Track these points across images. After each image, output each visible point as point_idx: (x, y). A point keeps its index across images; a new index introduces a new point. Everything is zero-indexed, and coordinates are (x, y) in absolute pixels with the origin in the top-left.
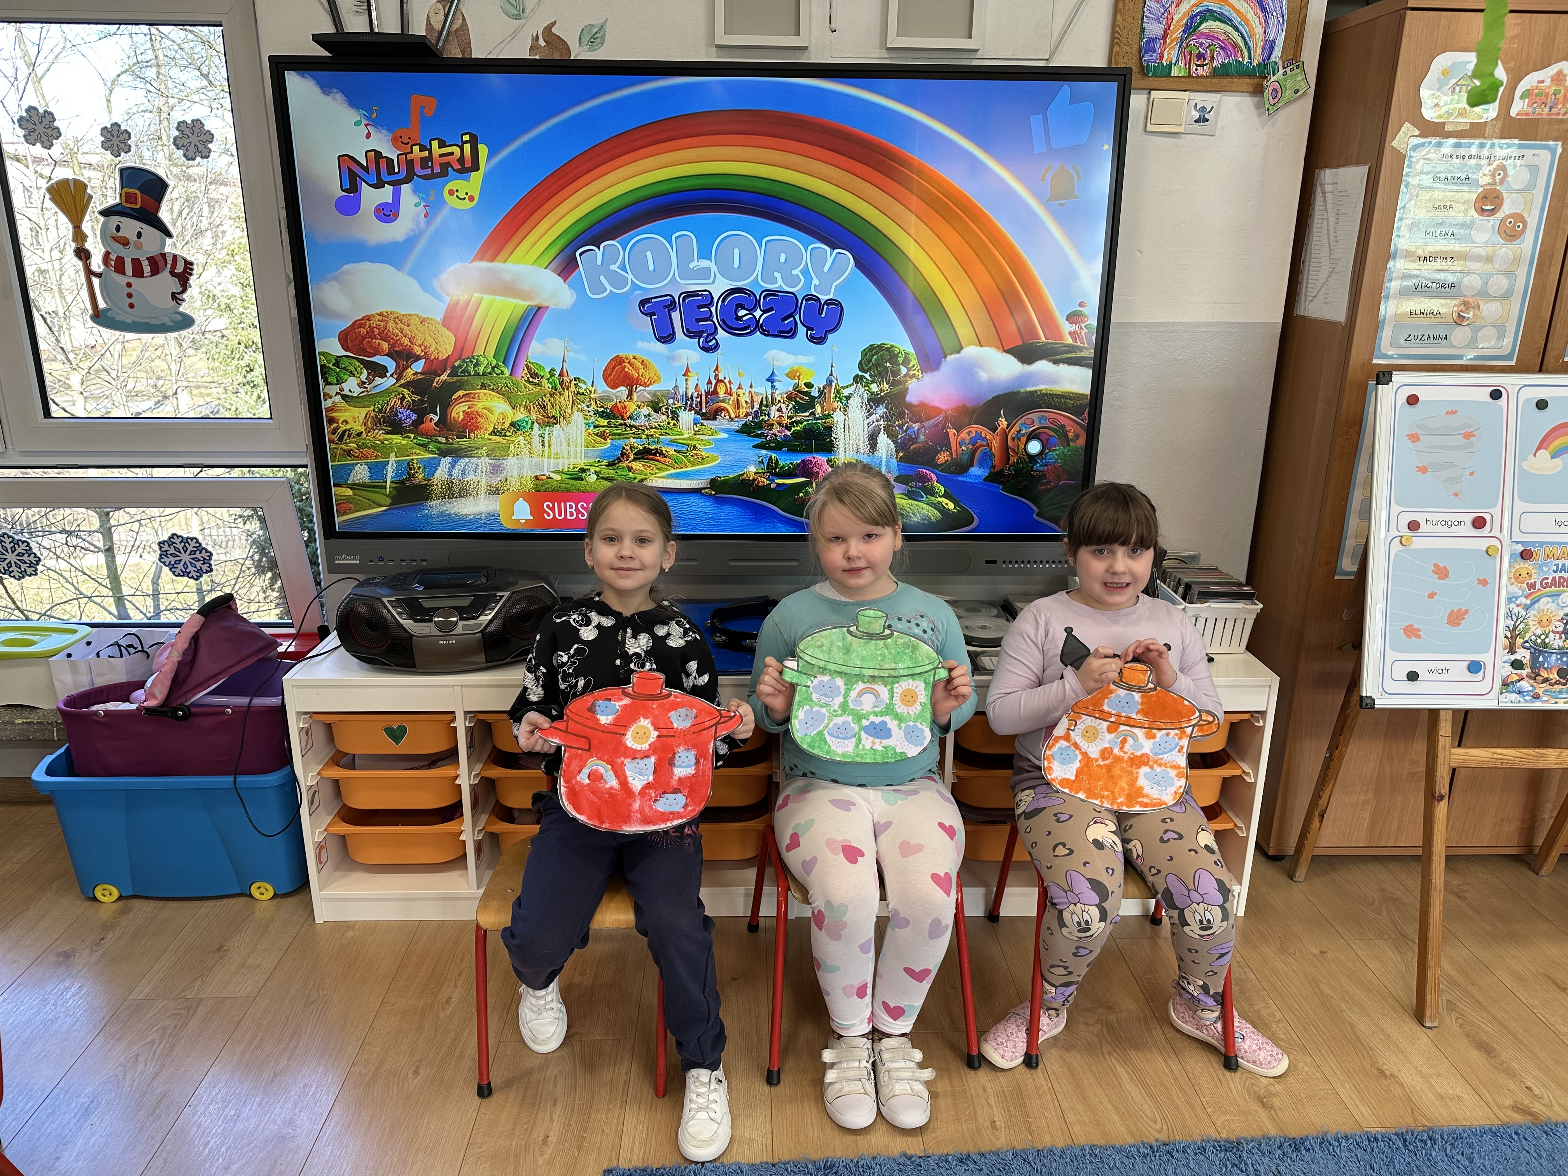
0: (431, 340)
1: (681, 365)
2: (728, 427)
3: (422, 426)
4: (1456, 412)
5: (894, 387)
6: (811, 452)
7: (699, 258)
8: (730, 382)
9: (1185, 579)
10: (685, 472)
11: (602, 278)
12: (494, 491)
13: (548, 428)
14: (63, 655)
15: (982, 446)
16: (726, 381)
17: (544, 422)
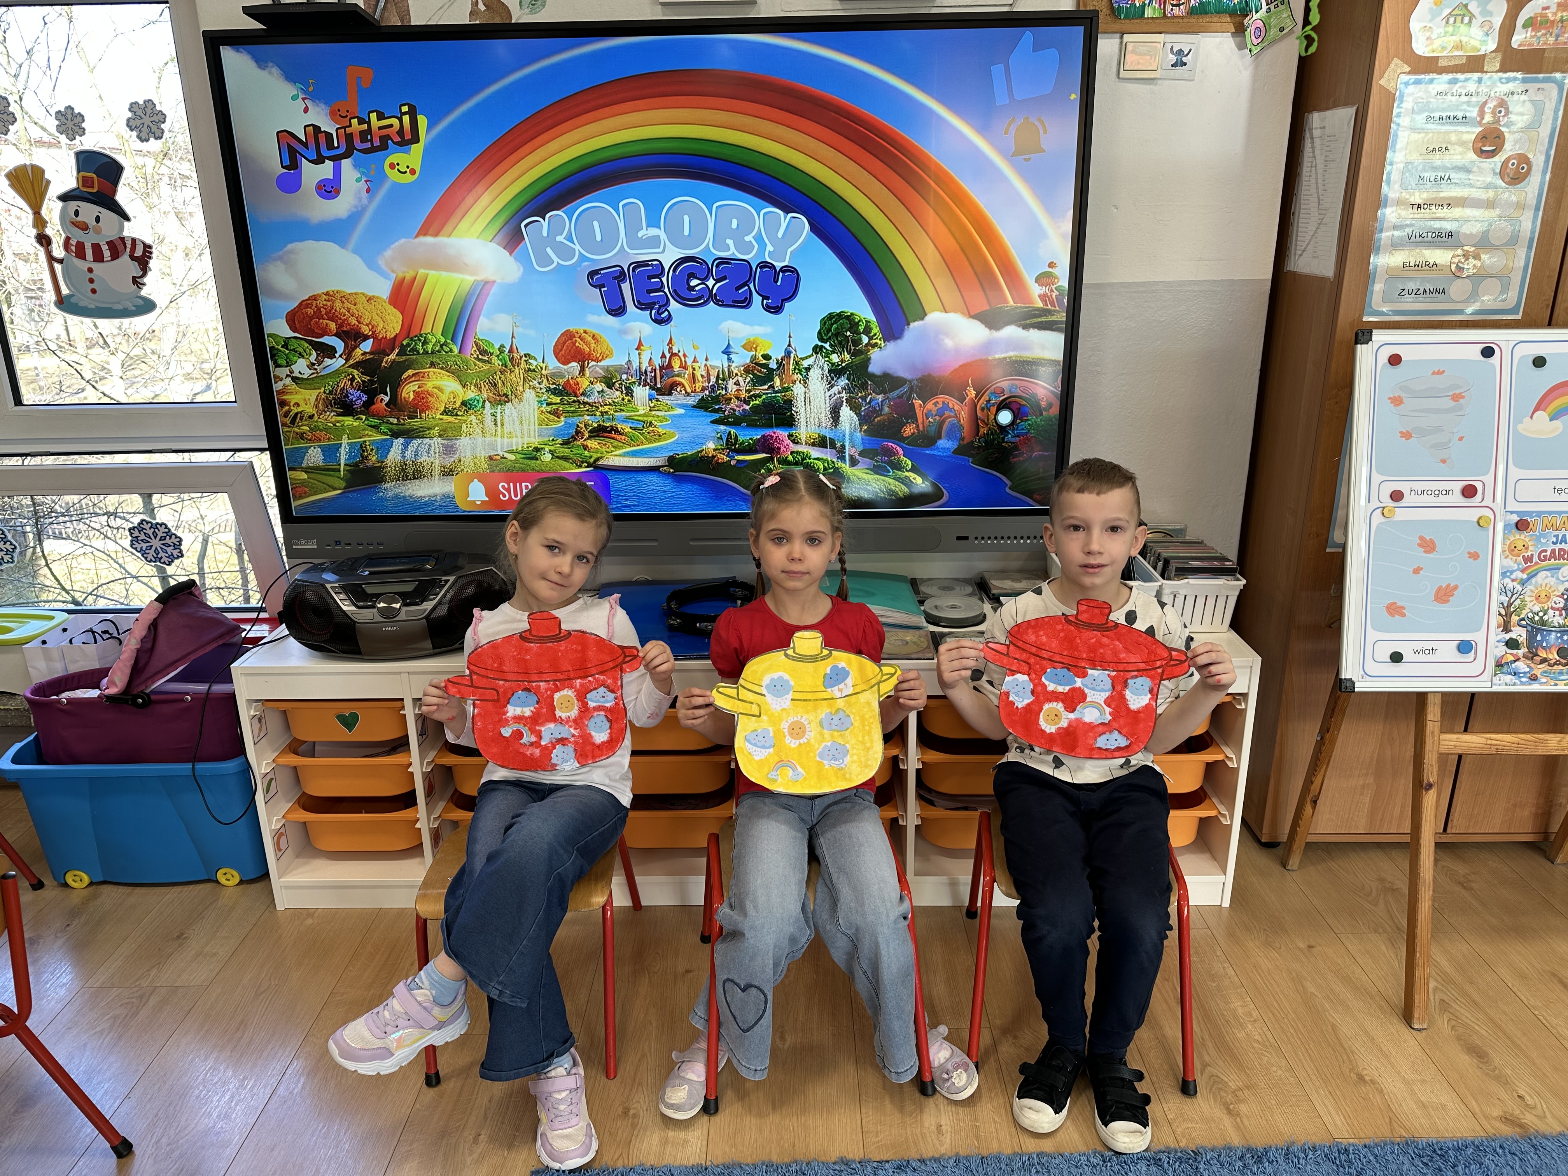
0: (378, 319)
1: (634, 339)
2: (685, 402)
3: (373, 407)
4: (1443, 372)
5: (855, 357)
6: (771, 426)
7: (648, 226)
8: (685, 355)
9: (1165, 554)
10: (642, 450)
11: (549, 250)
12: (448, 473)
13: (499, 407)
14: (36, 643)
15: (950, 417)
16: (681, 354)
17: (495, 400)
